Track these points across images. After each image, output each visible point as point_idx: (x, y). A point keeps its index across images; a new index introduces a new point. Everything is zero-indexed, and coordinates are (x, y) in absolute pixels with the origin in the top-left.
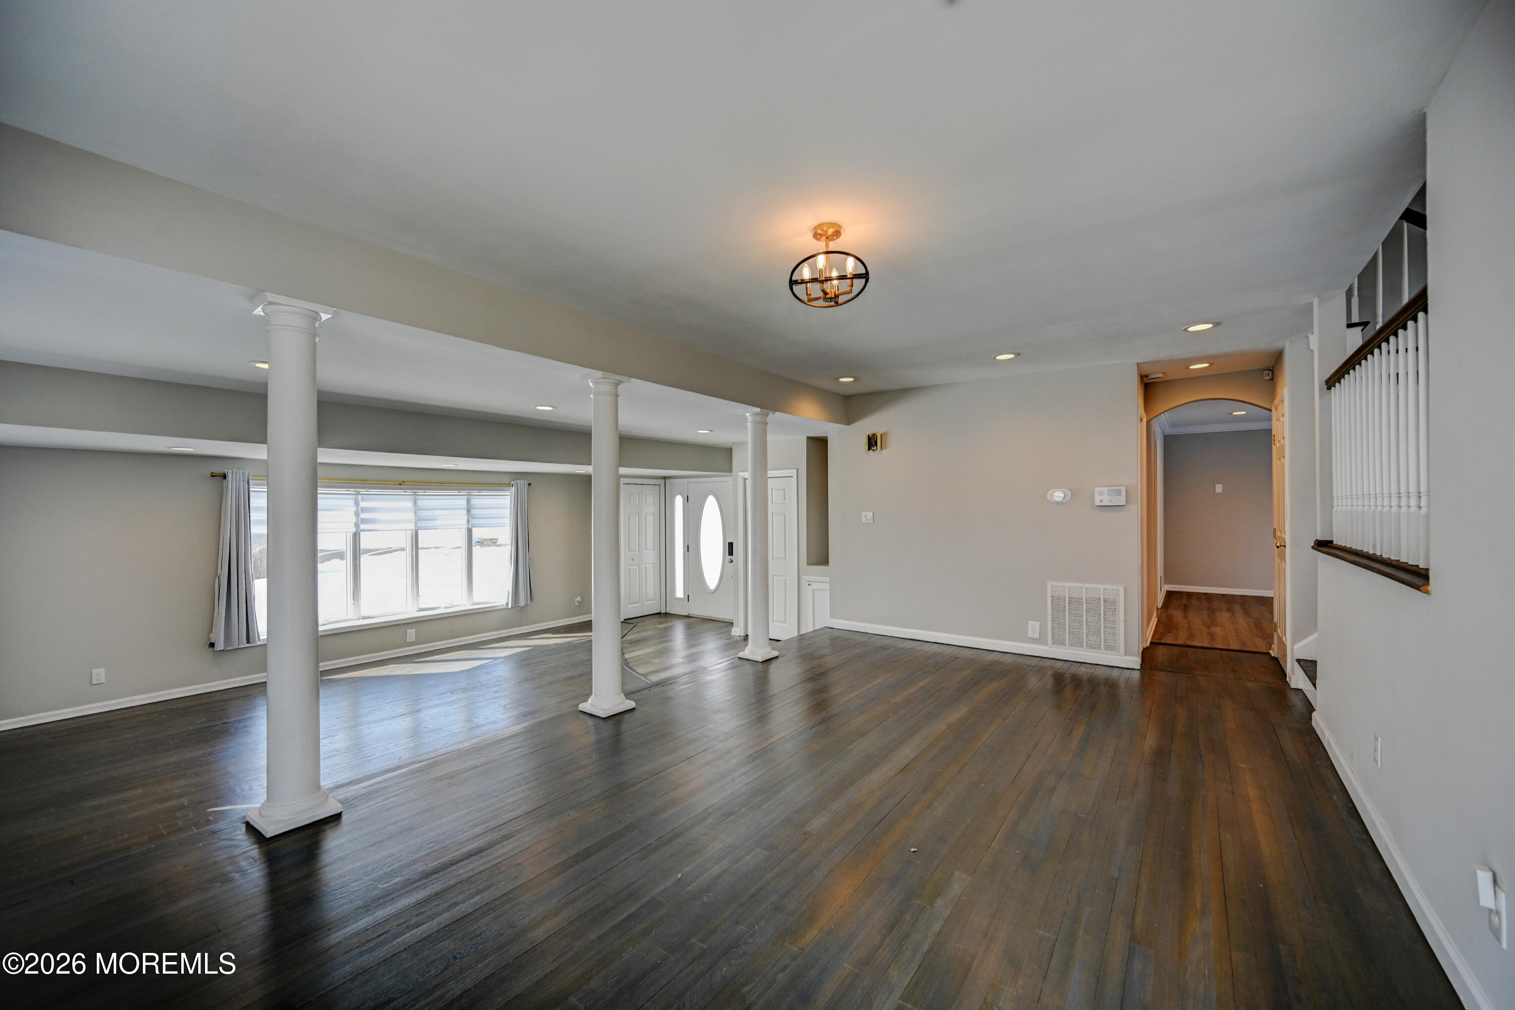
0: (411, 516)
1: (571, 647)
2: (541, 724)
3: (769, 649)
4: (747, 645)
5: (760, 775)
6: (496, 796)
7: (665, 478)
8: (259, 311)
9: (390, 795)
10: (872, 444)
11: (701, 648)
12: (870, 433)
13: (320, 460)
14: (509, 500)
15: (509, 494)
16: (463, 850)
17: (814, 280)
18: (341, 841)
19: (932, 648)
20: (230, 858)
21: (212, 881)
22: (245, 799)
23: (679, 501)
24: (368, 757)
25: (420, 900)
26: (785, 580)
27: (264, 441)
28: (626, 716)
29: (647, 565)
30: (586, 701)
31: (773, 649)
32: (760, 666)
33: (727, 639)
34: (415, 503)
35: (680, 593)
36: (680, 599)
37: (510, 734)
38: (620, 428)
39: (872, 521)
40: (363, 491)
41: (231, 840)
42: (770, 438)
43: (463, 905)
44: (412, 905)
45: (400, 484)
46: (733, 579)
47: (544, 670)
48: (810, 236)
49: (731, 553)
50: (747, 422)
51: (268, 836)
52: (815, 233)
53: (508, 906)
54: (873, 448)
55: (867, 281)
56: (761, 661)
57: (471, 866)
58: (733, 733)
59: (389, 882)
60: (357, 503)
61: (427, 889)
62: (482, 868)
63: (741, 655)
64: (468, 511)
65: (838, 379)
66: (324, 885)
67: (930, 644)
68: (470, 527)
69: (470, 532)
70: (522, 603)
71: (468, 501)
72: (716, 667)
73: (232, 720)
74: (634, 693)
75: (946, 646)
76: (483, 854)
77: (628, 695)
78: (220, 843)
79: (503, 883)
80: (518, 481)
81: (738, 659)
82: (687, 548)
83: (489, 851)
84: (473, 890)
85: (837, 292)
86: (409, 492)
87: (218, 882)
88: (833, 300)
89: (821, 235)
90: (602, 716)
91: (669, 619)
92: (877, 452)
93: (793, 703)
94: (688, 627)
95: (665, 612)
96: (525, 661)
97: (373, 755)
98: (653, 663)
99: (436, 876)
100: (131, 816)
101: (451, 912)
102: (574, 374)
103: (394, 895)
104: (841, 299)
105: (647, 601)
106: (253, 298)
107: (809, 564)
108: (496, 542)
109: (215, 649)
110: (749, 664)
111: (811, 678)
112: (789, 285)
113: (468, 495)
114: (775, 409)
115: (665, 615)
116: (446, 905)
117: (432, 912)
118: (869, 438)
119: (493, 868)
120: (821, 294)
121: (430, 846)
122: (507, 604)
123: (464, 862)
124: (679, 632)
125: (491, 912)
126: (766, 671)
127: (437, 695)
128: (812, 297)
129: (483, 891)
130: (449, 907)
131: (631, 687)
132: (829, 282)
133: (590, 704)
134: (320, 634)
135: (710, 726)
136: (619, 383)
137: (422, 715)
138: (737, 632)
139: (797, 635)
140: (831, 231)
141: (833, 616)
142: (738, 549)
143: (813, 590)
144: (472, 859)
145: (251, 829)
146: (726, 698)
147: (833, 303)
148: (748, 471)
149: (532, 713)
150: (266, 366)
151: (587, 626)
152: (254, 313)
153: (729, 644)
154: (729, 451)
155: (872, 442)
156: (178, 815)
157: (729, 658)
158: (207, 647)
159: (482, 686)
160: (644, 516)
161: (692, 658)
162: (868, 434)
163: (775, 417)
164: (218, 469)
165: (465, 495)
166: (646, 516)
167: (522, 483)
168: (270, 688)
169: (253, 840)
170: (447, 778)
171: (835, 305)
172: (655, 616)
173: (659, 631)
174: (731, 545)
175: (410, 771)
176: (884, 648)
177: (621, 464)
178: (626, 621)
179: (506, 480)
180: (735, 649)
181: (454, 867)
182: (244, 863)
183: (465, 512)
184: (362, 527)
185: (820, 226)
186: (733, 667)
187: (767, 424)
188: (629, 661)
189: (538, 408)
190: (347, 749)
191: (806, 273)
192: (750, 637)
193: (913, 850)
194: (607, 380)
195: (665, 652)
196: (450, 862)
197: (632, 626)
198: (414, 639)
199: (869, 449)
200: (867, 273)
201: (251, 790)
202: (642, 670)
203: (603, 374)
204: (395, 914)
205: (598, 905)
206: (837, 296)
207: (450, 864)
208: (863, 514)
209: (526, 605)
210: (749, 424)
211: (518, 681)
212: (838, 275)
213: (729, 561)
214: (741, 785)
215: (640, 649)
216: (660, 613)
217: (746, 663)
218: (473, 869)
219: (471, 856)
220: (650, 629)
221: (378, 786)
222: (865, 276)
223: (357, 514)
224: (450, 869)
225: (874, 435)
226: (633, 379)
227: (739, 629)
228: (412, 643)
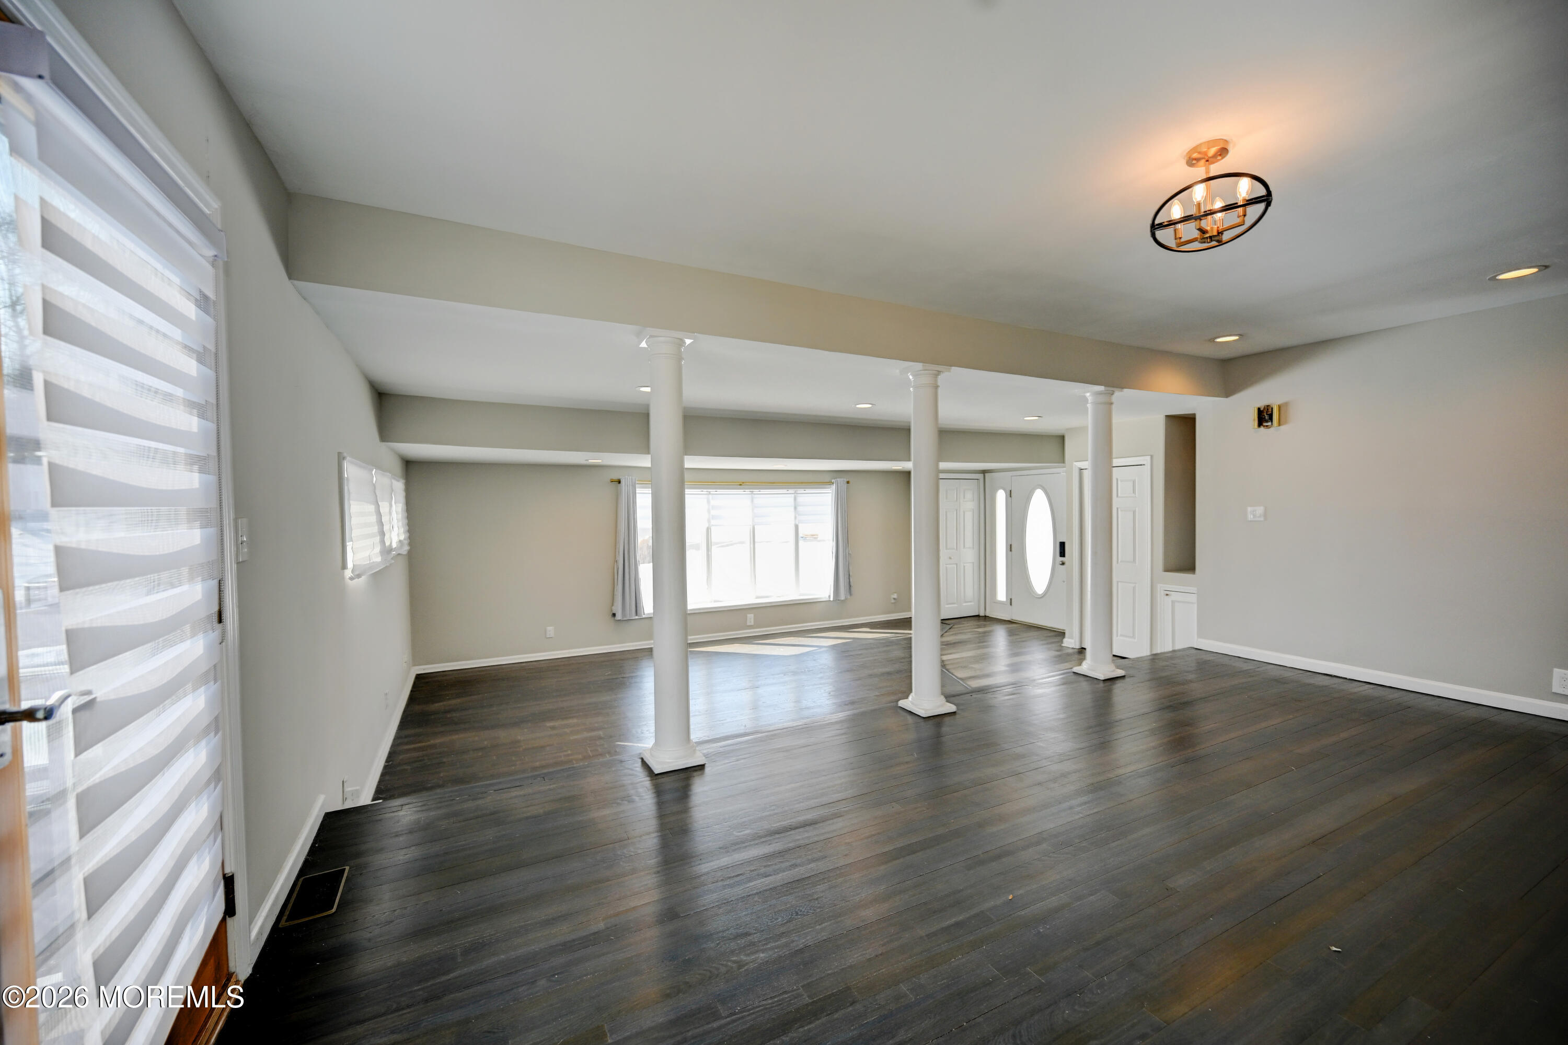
0: (750, 513)
1: (888, 643)
2: (863, 714)
3: (1112, 667)
4: (1084, 659)
5: (1105, 809)
6: (825, 776)
7: (984, 472)
8: (644, 345)
9: (740, 757)
10: (1265, 418)
11: (1028, 658)
12: (1262, 404)
13: (687, 465)
14: (830, 497)
15: (831, 491)
16: (799, 818)
17: (1186, 219)
18: (706, 788)
19: (1361, 689)
20: (632, 784)
21: (623, 799)
22: (639, 740)
23: (1001, 496)
24: (722, 720)
25: (767, 854)
26: (1134, 588)
27: (648, 453)
28: (947, 719)
29: (965, 564)
30: (907, 698)
31: (1118, 667)
32: (1102, 685)
33: (1057, 651)
34: (752, 501)
35: (1001, 595)
36: (1001, 603)
37: (836, 720)
38: (940, 421)
39: (1262, 519)
40: (713, 491)
41: (632, 770)
42: (1116, 420)
43: (801, 868)
44: (761, 857)
45: (741, 485)
46: (1065, 583)
47: (862, 663)
48: (1183, 163)
49: (1062, 554)
50: (1087, 403)
51: (656, 772)
52: (1190, 158)
53: (841, 880)
54: (1265, 424)
55: (1268, 205)
56: (1102, 678)
57: (806, 835)
58: (1069, 755)
59: (741, 832)
60: (708, 502)
61: (771, 845)
62: (816, 839)
63: (1077, 669)
64: (795, 508)
65: (1212, 340)
66: (696, 822)
67: (1357, 683)
68: (797, 523)
69: (797, 527)
70: (842, 597)
71: (795, 499)
72: (1045, 680)
73: (627, 676)
74: (954, 696)
75: (1388, 689)
76: (817, 826)
77: (949, 698)
78: (625, 771)
79: (835, 858)
80: (838, 479)
81: (1072, 674)
82: (1010, 548)
83: (821, 824)
84: (810, 857)
85: (1220, 228)
86: (748, 491)
87: (626, 801)
88: (1216, 239)
89: (1198, 160)
90: (924, 716)
91: (988, 623)
92: (1272, 429)
93: (1146, 733)
94: (1011, 633)
95: (984, 615)
96: (843, 652)
97: (725, 720)
98: (972, 668)
99: (777, 836)
100: (571, 738)
101: (792, 871)
102: (893, 369)
103: (746, 844)
104: (1226, 236)
105: (966, 602)
106: (639, 336)
107: (1167, 570)
108: (817, 538)
109: (615, 619)
110: (1087, 681)
111: (1171, 706)
112: (1151, 231)
113: (795, 493)
114: (1121, 387)
115: (984, 618)
116: (788, 864)
117: (777, 867)
118: (1260, 412)
119: (825, 841)
120: (1196, 234)
121: (772, 808)
122: (830, 596)
123: (801, 830)
124: (1000, 637)
125: (826, 881)
126: (1109, 691)
127: (773, 675)
128: (1182, 240)
129: (817, 860)
130: (790, 866)
131: (952, 689)
132: (1209, 217)
133: (911, 702)
134: (689, 612)
135: (1040, 744)
136: (939, 372)
137: (760, 691)
138: (1070, 642)
139: (1149, 654)
140: (1212, 151)
141: (1201, 635)
142: (1072, 550)
143: (1173, 602)
144: (807, 828)
145: (644, 763)
146: (1058, 716)
147: (1214, 243)
148: (1087, 461)
149: (852, 703)
150: (648, 390)
151: (906, 623)
152: (640, 346)
153: (1060, 656)
154: (1061, 439)
155: (1264, 417)
156: (597, 743)
157: (1062, 672)
158: (610, 616)
159: (809, 671)
160: (962, 514)
161: (1015, 668)
162: (1259, 406)
163: (1122, 396)
164: (615, 477)
165: (792, 493)
166: (964, 512)
167: (842, 481)
168: (656, 653)
169: (646, 773)
170: (783, 751)
171: (1217, 244)
172: (973, 618)
173: (977, 635)
174: (1062, 545)
175: (755, 739)
176: (1279, 681)
177: (941, 457)
178: (944, 621)
179: (827, 478)
180: (1067, 662)
181: (793, 832)
182: (641, 790)
183: (793, 508)
184: (713, 522)
185: (1195, 149)
186: (1065, 683)
187: (1112, 404)
188: (946, 663)
189: (858, 406)
190: (706, 711)
191: (1176, 211)
192: (1088, 653)
193: (1334, 949)
194: (926, 371)
195: (983, 658)
196: (790, 827)
197: (950, 626)
198: (752, 623)
199: (1260, 424)
200: (1269, 193)
201: (642, 733)
202: (960, 674)
203: (923, 366)
204: (747, 860)
205: (925, 903)
206: (1220, 233)
207: (790, 828)
208: (1249, 509)
209: (846, 599)
210: (1089, 406)
211: (839, 671)
212: (1224, 205)
213: (1061, 563)
214: (1081, 815)
215: (958, 653)
216: (978, 616)
217: (1082, 679)
218: (808, 838)
219: (807, 825)
220: (968, 632)
221: (731, 748)
222: (1267, 199)
223: (709, 511)
224: (789, 833)
225: (1268, 406)
226: (953, 368)
227: (1072, 641)
228: (751, 627)
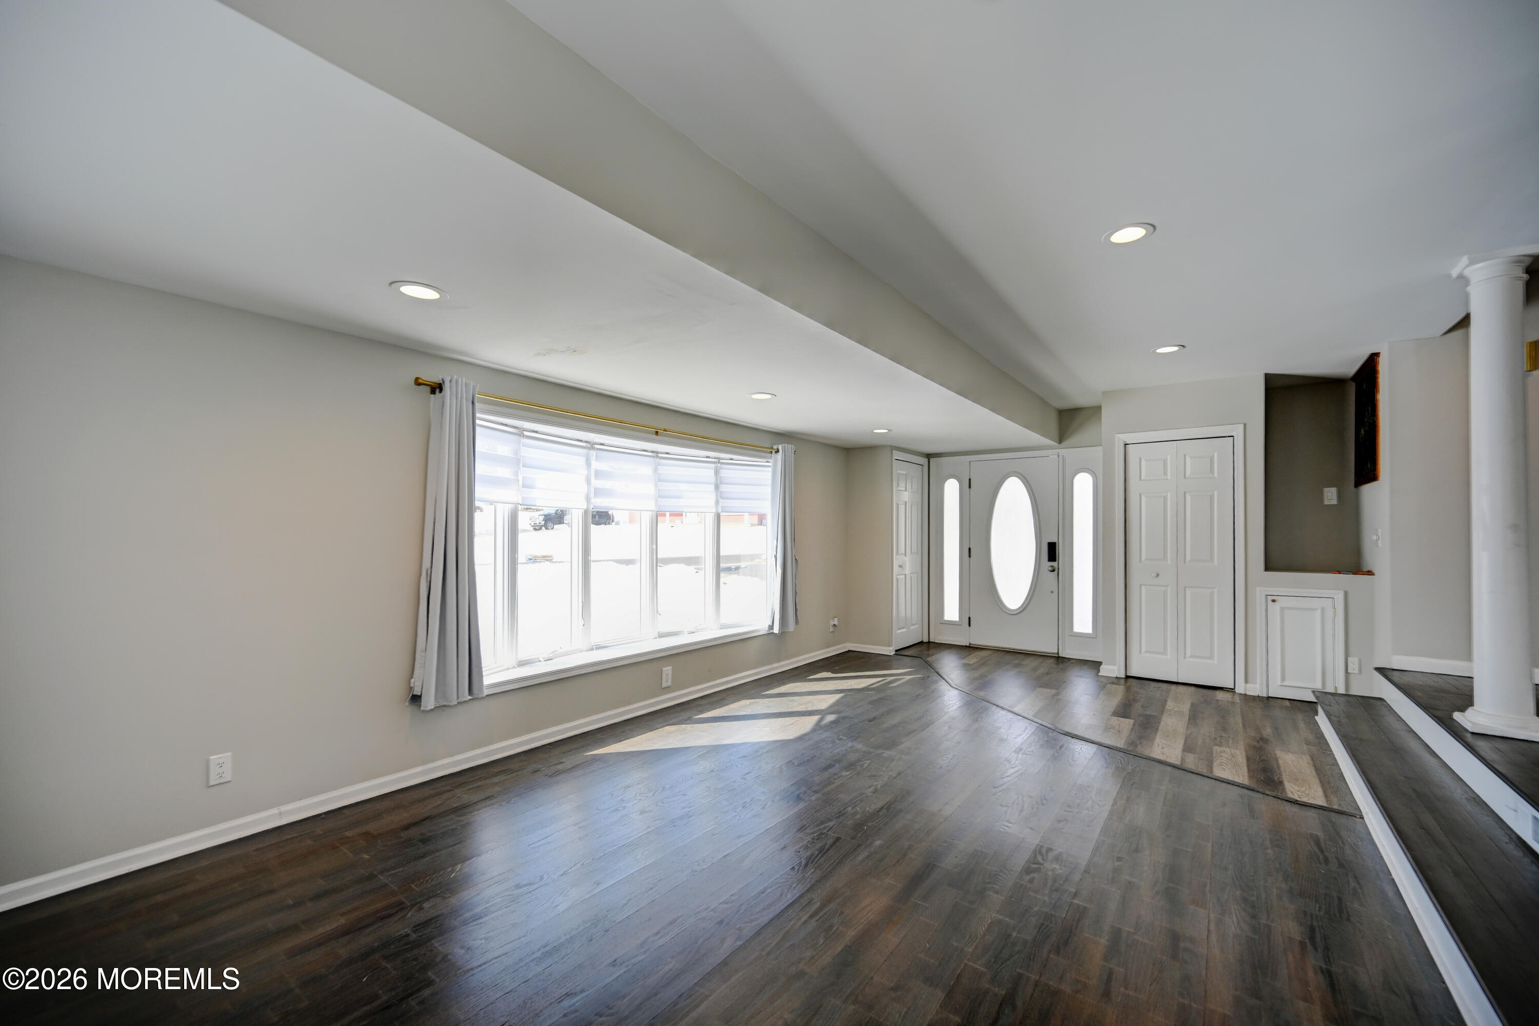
0: (650, 489)
7: (931, 455)
14: (770, 474)
15: (775, 464)
23: (951, 490)
34: (654, 468)
35: (951, 611)
36: (953, 623)
49: (1053, 557)
60: (589, 462)
64: (717, 487)
68: (720, 511)
69: (719, 518)
71: (717, 472)
80: (785, 445)
82: (967, 552)
91: (936, 651)
95: (927, 641)
105: (911, 627)
107: (1272, 568)
109: (422, 708)
115: (928, 644)
122: (771, 627)
138: (1111, 670)
143: (1282, 609)
158: (407, 704)
165: (714, 461)
167: (788, 448)
172: (915, 647)
174: (1051, 547)
179: (768, 442)
183: (712, 487)
198: (669, 683)
209: (793, 628)
213: (1050, 569)
216: (921, 643)
223: (589, 480)
227: (1116, 668)
228: (668, 690)
